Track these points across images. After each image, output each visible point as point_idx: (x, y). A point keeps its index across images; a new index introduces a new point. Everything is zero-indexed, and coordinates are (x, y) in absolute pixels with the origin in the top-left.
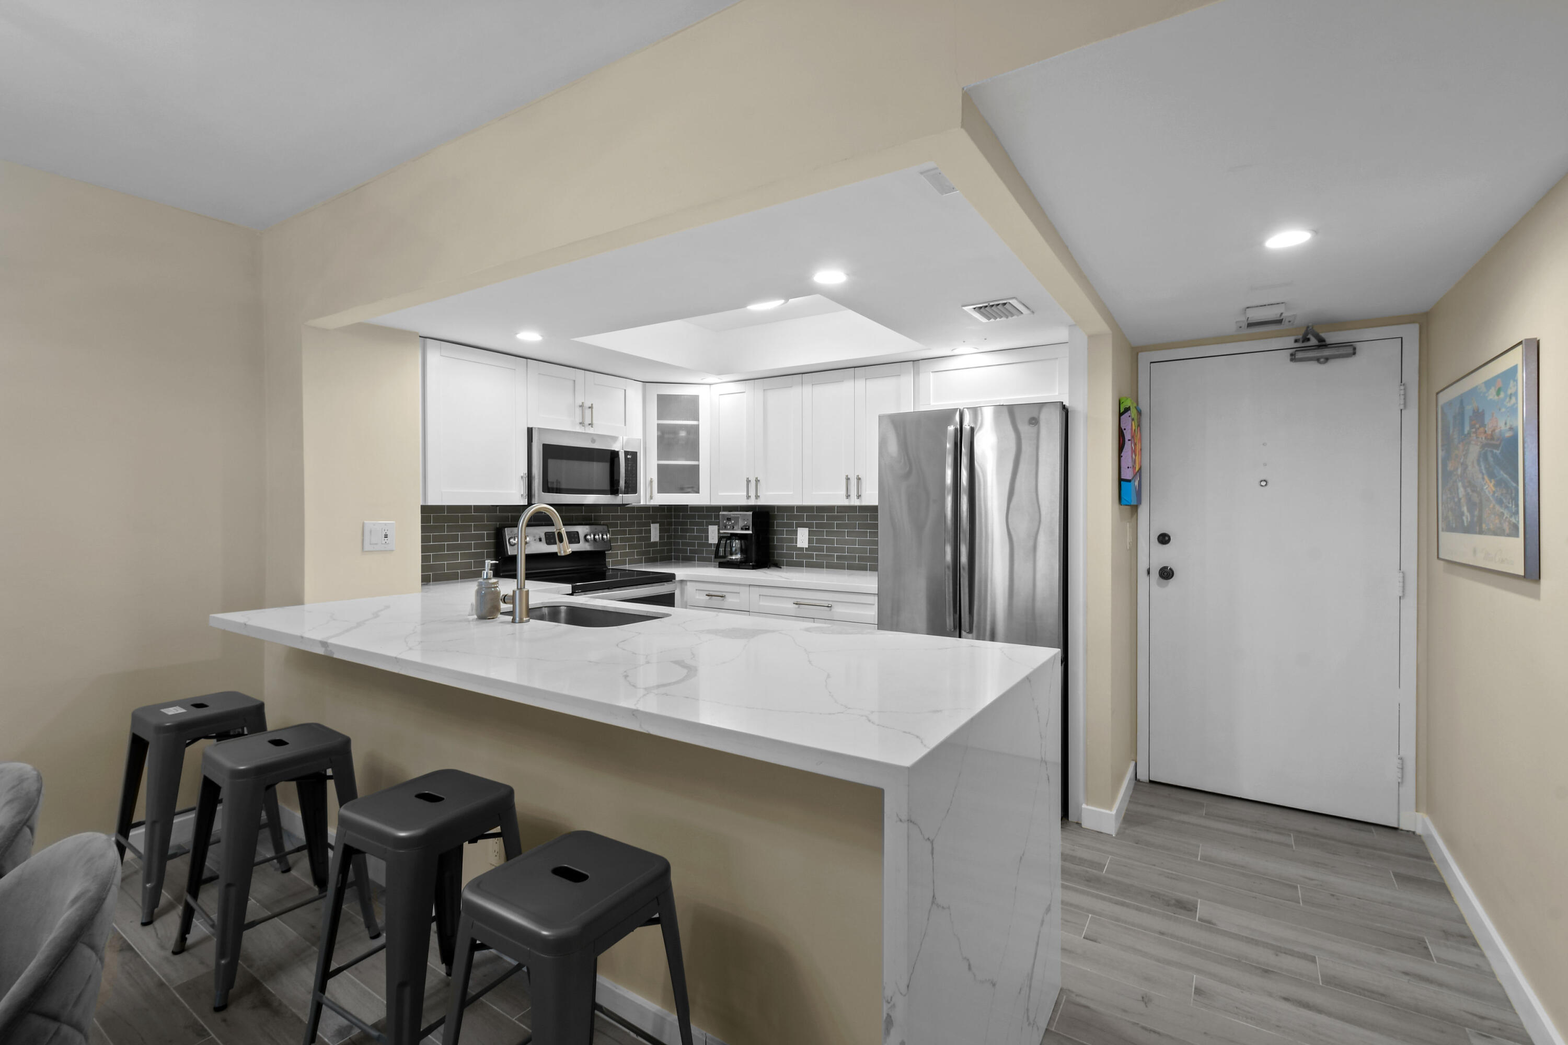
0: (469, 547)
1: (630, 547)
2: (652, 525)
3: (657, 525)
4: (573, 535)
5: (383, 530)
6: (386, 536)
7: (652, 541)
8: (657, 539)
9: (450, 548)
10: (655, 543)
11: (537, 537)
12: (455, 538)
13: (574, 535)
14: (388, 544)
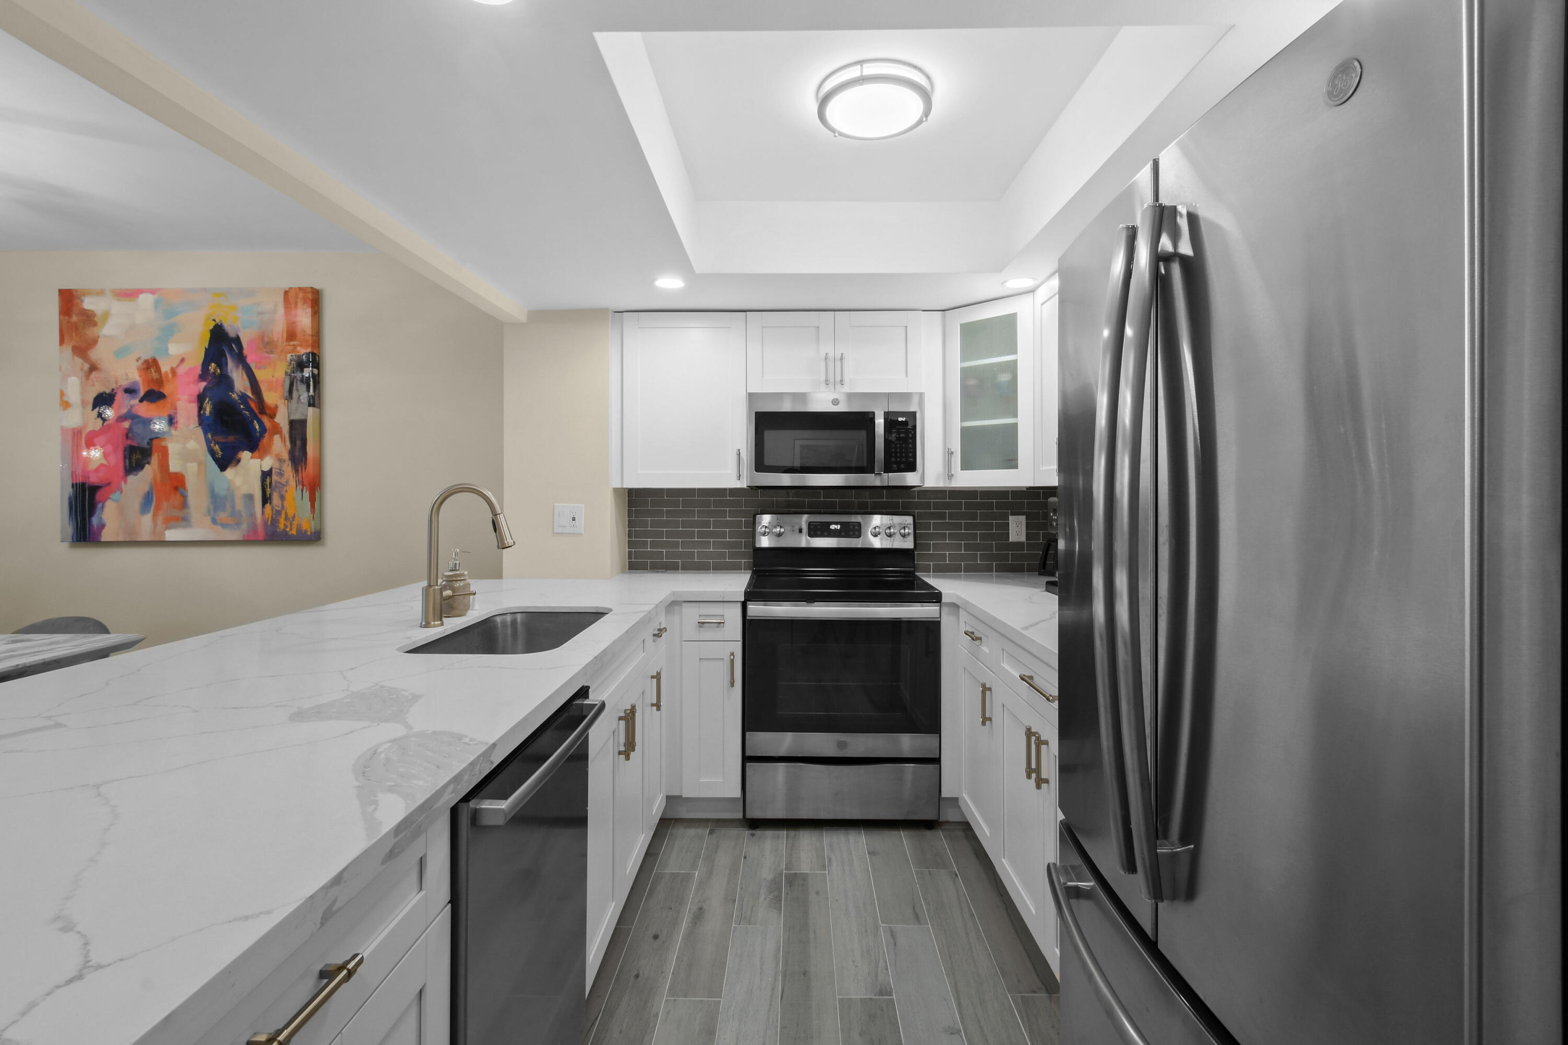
0: (723, 535)
1: (967, 547)
2: (1010, 517)
3: (1023, 519)
4: (851, 527)
5: (571, 513)
6: (574, 519)
7: (1010, 541)
8: (1023, 538)
9: (701, 535)
10: (1019, 545)
11: (797, 528)
12: (707, 524)
13: (854, 526)
14: (576, 526)
